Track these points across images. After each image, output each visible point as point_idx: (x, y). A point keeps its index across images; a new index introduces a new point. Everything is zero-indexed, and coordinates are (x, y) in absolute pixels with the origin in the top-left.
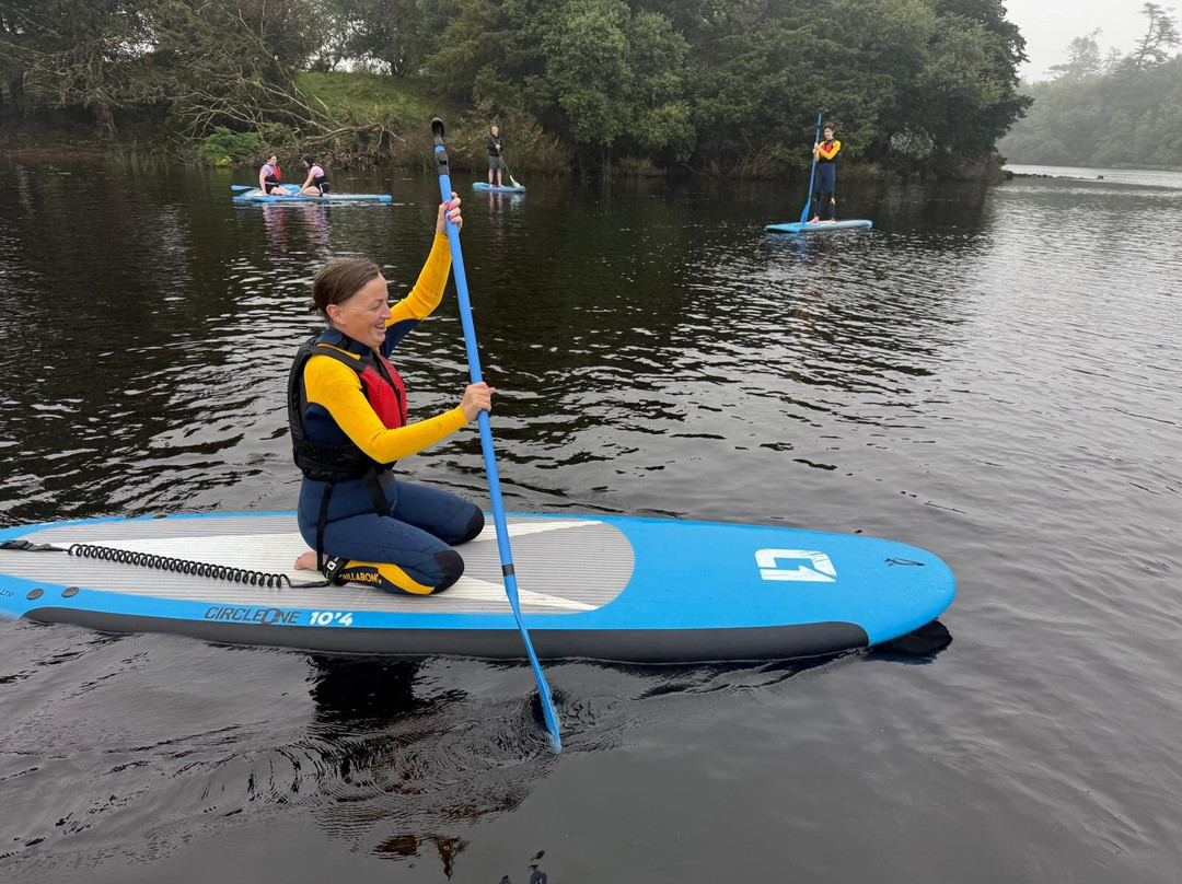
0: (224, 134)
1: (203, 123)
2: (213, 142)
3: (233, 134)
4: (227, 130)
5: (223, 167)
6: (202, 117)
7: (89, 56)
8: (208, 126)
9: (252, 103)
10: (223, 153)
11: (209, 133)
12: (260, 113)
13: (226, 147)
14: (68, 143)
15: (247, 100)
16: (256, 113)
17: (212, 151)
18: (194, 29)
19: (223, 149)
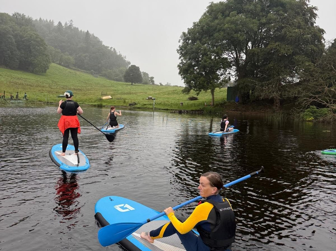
0: (313, 108)
1: (306, 104)
2: (308, 111)
3: (317, 108)
4: (315, 107)
5: (309, 121)
6: (306, 102)
7: (275, 82)
8: (308, 105)
9: (329, 97)
10: (311, 116)
11: (308, 108)
12: (332, 101)
13: (313, 113)
14: (263, 110)
15: (328, 96)
16: (330, 100)
17: (307, 115)
18: (313, 71)
19: (312, 114)
